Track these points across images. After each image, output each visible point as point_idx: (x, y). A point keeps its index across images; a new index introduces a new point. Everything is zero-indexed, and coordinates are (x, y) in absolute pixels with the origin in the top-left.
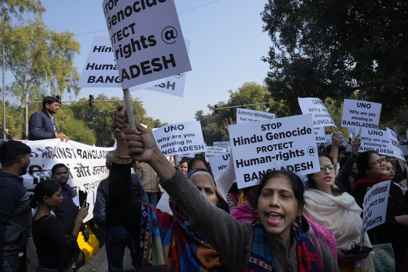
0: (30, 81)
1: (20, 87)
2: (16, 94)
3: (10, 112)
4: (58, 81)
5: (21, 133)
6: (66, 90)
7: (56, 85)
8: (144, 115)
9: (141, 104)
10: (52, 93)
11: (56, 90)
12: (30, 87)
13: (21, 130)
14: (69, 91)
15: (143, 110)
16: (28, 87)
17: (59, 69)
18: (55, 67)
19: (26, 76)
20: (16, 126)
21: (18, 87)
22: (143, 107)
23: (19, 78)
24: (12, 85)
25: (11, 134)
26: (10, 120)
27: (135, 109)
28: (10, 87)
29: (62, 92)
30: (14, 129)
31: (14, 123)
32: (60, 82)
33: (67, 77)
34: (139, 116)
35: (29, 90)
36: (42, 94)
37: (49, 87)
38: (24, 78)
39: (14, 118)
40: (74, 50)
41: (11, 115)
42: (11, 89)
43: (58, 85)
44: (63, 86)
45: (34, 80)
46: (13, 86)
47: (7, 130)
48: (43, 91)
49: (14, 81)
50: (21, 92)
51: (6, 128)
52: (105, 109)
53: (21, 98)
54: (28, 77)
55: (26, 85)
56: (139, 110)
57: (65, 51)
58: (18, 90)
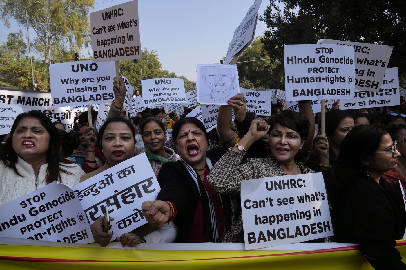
0: (51, 37)
1: (43, 43)
2: (40, 50)
3: (36, 68)
4: (75, 37)
5: (47, 87)
6: (83, 45)
7: (74, 40)
8: (160, 69)
9: (156, 58)
10: (71, 49)
11: (74, 46)
12: (51, 43)
13: (47, 84)
14: (87, 46)
15: (158, 63)
16: (49, 43)
17: (75, 25)
18: (72, 23)
19: (46, 32)
20: (42, 80)
21: (41, 44)
22: (158, 60)
23: (40, 34)
24: (35, 41)
25: (39, 88)
26: (37, 75)
27: (151, 63)
28: (33, 43)
29: (81, 48)
30: (41, 83)
31: (40, 78)
32: (78, 38)
33: (85, 33)
34: (155, 70)
35: (50, 46)
36: (62, 50)
37: (69, 42)
38: (45, 35)
39: (40, 73)
40: (88, 5)
41: (37, 70)
42: (34, 45)
43: (76, 41)
44: (80, 41)
45: (54, 37)
46: (36, 43)
47: (36, 85)
48: (63, 46)
49: (37, 37)
50: (43, 48)
51: (35, 83)
52: (122, 63)
53: (45, 54)
54: (49, 34)
55: (48, 42)
56: (155, 64)
57: (80, 7)
58: (41, 46)
